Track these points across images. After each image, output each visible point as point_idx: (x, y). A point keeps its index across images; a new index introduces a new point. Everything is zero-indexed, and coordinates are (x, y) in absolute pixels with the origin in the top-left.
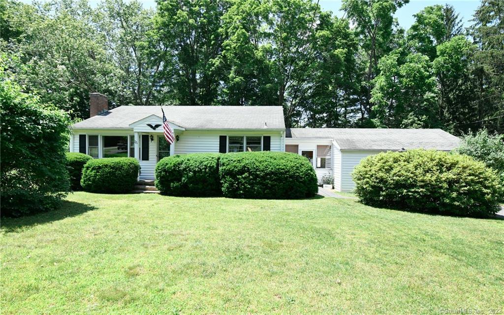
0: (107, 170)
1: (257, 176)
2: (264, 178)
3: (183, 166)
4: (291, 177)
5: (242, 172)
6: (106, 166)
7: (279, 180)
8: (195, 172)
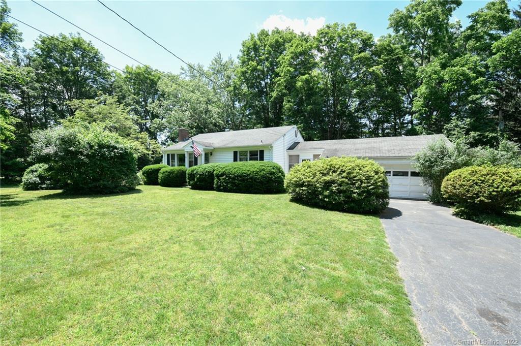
0: (166, 174)
1: (230, 177)
2: (234, 179)
3: (195, 172)
4: (251, 178)
5: (222, 175)
6: (166, 171)
7: (243, 180)
8: (200, 175)
